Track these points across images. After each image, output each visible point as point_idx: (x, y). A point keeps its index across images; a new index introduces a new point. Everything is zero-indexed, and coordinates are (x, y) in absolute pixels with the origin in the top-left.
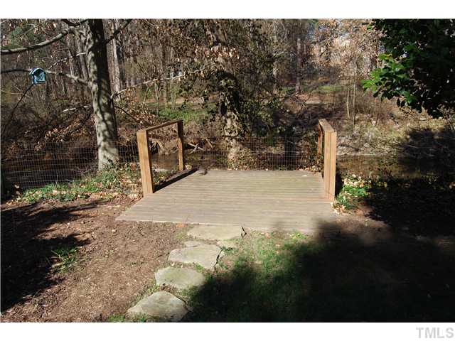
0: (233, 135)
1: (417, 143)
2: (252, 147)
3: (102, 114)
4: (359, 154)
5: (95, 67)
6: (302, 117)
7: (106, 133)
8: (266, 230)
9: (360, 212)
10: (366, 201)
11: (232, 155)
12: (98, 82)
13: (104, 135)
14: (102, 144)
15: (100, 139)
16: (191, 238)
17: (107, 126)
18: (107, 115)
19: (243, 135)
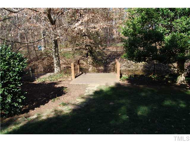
0: (90, 63)
1: (149, 65)
2: (96, 67)
3: (56, 57)
4: (130, 69)
5: (54, 45)
6: (110, 56)
7: (57, 63)
8: (105, 85)
9: (125, 82)
10: (127, 79)
11: (90, 69)
12: (55, 49)
13: (56, 64)
14: (56, 66)
15: (55, 65)
16: (89, 86)
17: (57, 61)
18: (57, 58)
19: (93, 63)
